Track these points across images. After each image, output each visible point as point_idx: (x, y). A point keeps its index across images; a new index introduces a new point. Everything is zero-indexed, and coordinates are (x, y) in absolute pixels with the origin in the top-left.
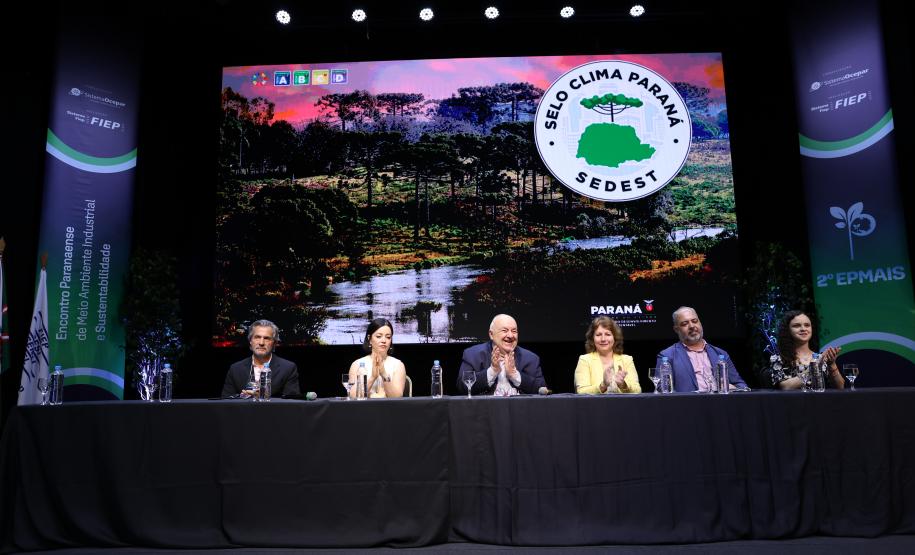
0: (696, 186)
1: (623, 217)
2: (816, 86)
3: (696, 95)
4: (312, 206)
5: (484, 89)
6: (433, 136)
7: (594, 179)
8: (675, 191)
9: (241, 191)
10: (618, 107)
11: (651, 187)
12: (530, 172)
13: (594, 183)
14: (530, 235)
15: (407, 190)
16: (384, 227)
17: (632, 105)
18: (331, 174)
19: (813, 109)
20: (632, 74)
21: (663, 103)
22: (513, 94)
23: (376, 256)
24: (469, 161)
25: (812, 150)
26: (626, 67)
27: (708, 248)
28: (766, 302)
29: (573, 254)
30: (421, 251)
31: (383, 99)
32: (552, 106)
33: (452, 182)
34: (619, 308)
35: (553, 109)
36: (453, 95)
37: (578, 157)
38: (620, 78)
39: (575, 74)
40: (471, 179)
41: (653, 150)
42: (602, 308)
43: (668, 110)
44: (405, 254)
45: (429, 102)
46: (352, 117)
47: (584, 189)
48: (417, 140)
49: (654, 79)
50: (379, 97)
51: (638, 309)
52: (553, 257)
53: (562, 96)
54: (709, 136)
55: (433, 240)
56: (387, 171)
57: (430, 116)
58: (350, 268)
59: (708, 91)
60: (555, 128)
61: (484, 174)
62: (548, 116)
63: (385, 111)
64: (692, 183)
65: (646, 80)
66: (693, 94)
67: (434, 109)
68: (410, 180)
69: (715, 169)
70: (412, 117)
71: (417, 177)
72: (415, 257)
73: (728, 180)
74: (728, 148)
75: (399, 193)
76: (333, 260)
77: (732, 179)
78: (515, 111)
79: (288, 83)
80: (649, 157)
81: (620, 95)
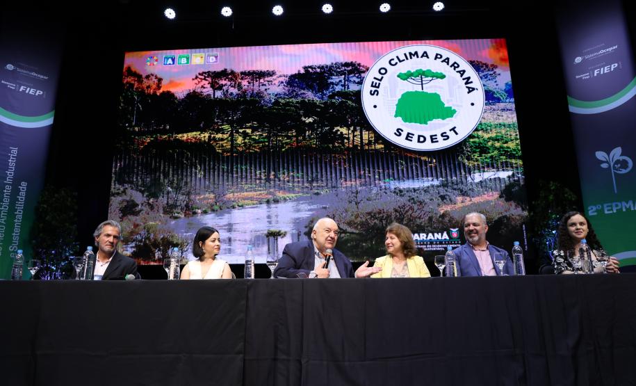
0: (489, 138)
1: (432, 162)
2: (578, 60)
3: (487, 70)
4: (188, 155)
5: (323, 67)
6: (283, 101)
7: (408, 134)
8: (473, 142)
9: (133, 144)
10: (427, 79)
11: (454, 140)
12: (358, 128)
13: (409, 137)
15: (261, 142)
17: (437, 77)
18: (203, 130)
19: (577, 77)
20: (437, 54)
21: (461, 76)
22: (345, 70)
23: (235, 194)
24: (311, 120)
25: (578, 108)
27: (501, 187)
28: (549, 228)
29: (393, 192)
30: (271, 190)
31: (245, 74)
32: (375, 78)
33: (297, 136)
34: (430, 235)
35: (375, 81)
36: (299, 71)
37: (396, 116)
38: (428, 57)
39: (393, 55)
40: (312, 134)
41: (455, 111)
43: (465, 81)
44: (259, 193)
45: (280, 76)
46: (220, 88)
48: (270, 105)
50: (242, 73)
51: (445, 236)
52: (376, 194)
53: (383, 71)
54: (499, 100)
55: (281, 181)
56: (246, 128)
57: (280, 87)
58: (215, 203)
59: (496, 67)
60: (377, 95)
61: (322, 129)
62: (372, 86)
63: (247, 84)
64: (486, 136)
66: (485, 69)
67: (284, 81)
68: (264, 135)
69: (504, 126)
70: (266, 88)
71: (269, 133)
72: (266, 195)
73: (514, 134)
74: (514, 109)
75: (256, 145)
76: (202, 197)
77: (518, 133)
78: (347, 83)
79: (174, 63)
80: (452, 116)
81: (428, 70)
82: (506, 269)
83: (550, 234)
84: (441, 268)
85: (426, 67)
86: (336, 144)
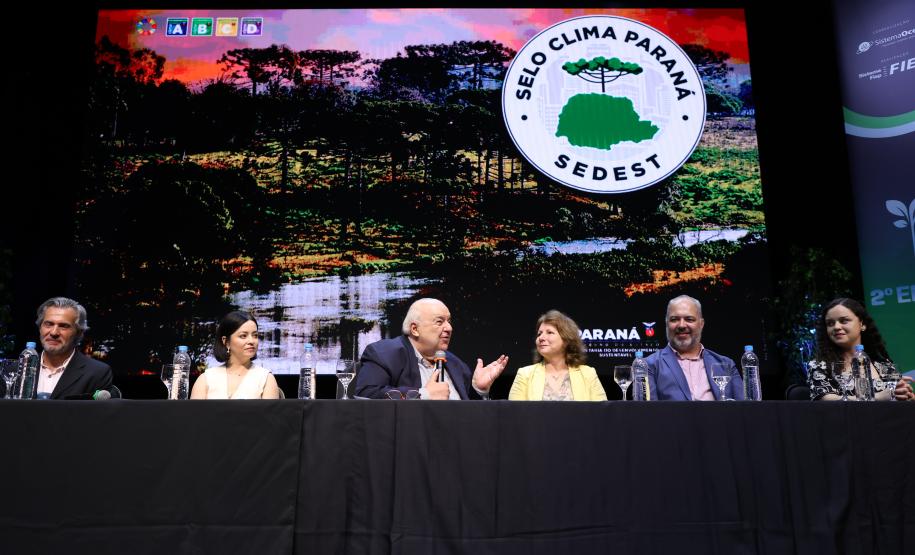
0: (712, 175)
1: (615, 212)
2: (864, 47)
3: (711, 60)
4: (208, 190)
5: (439, 48)
6: (371, 104)
7: (578, 164)
8: (684, 181)
9: (113, 169)
10: (611, 73)
12: (494, 153)
13: (579, 169)
14: (493, 234)
15: (333, 172)
16: (301, 219)
17: (629, 71)
18: (234, 150)
19: (861, 76)
20: (630, 33)
21: (669, 70)
22: (476, 54)
23: (288, 258)
24: (416, 137)
25: (859, 128)
26: (622, 24)
27: (727, 255)
28: (804, 325)
29: (550, 259)
30: (349, 253)
31: (309, 56)
32: (525, 70)
33: (393, 164)
34: (610, 331)
35: (526, 75)
36: (399, 54)
37: (558, 135)
38: (614, 38)
39: (556, 31)
40: (418, 161)
41: (655, 129)
42: (587, 331)
43: (675, 78)
44: (327, 256)
45: (367, 62)
46: (265, 77)
47: (566, 177)
48: (349, 110)
49: (658, 39)
50: (302, 53)
51: (634, 334)
52: (523, 263)
53: (539, 59)
54: (728, 112)
55: (365, 238)
56: (308, 147)
57: (367, 80)
58: (252, 273)
59: (727, 57)
60: (528, 98)
61: (435, 154)
62: (520, 83)
63: (311, 73)
64: (708, 171)
65: (647, 40)
66: (708, 60)
67: (374, 71)
68: (338, 160)
69: (736, 155)
70: (343, 80)
71: (347, 157)
72: (341, 260)
73: (753, 169)
74: (753, 128)
75: (324, 177)
76: (231, 261)
77: (758, 167)
78: (478, 76)
79: (184, 33)
80: (651, 137)
81: (614, 59)
82: (732, 390)
83: (806, 334)
84: (625, 385)
85: (610, 54)
86: (460, 180)
